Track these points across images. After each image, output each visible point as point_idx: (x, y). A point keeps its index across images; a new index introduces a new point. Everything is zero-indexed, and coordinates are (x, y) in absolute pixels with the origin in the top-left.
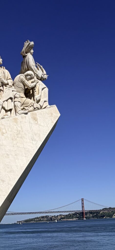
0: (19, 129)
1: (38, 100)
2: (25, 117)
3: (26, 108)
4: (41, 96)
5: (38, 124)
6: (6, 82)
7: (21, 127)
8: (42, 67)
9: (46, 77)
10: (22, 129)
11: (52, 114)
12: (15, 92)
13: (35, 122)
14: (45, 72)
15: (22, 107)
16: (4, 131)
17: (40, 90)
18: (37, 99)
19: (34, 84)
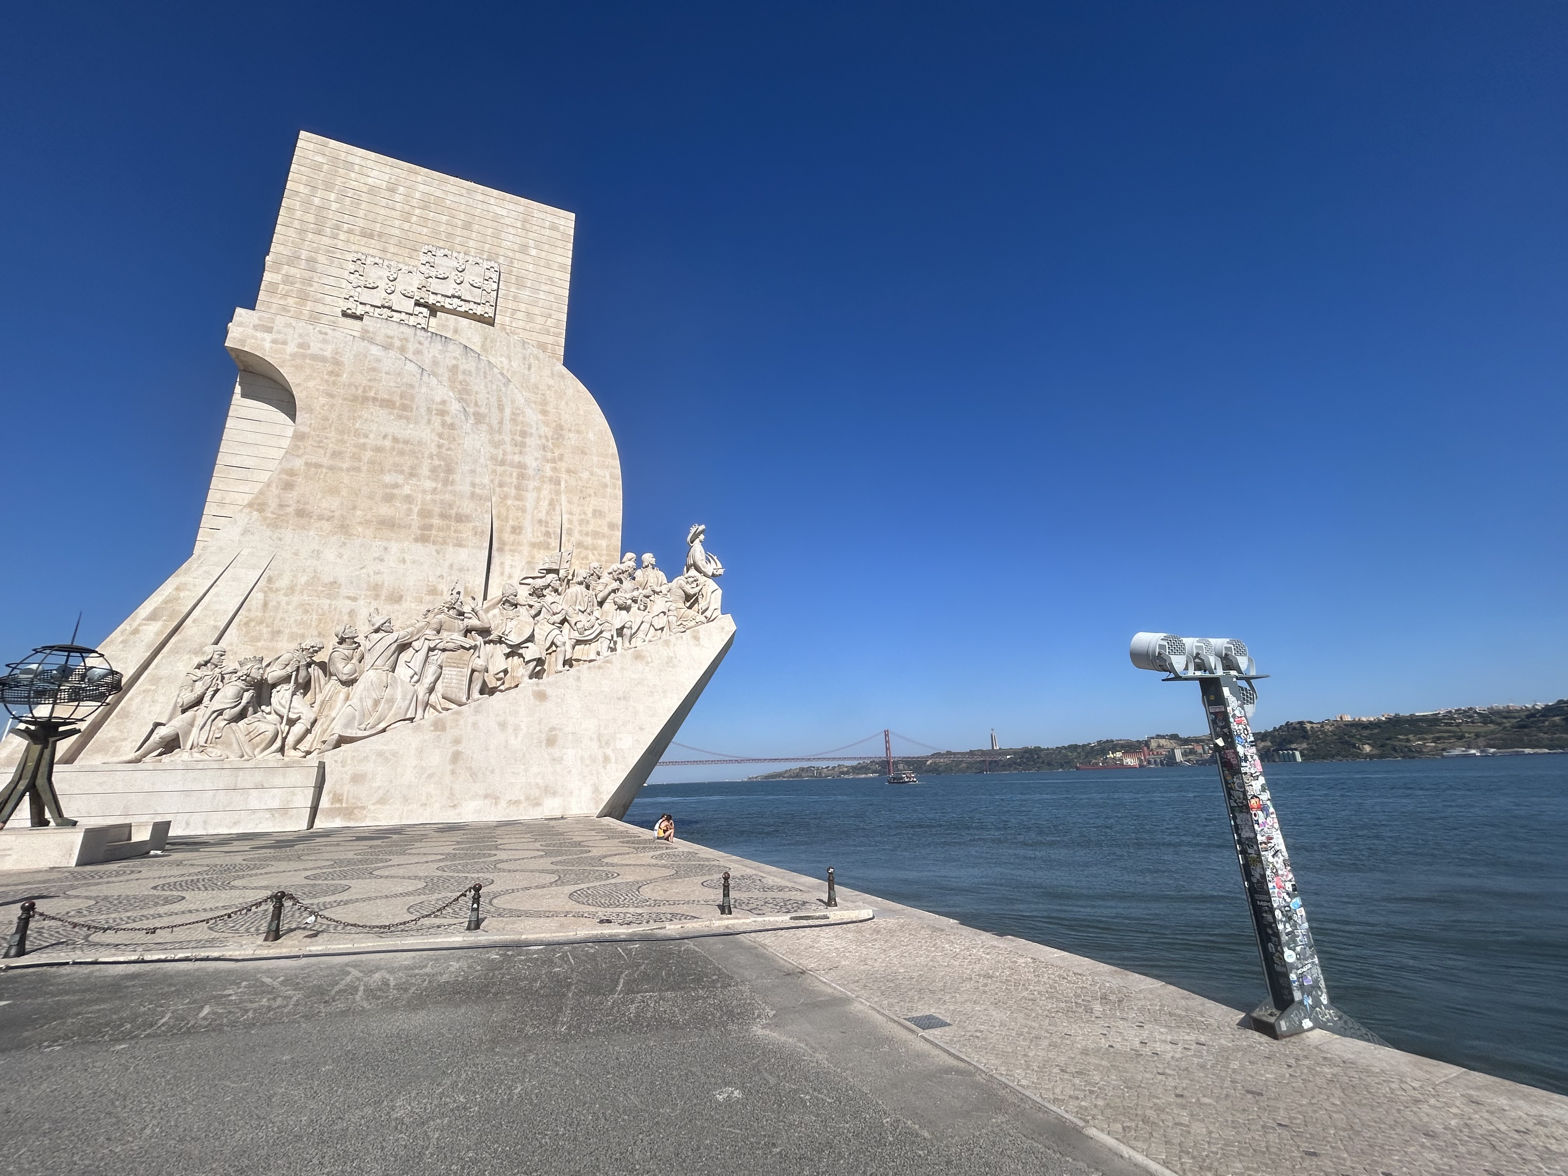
0: (672, 655)
1: (703, 609)
3: (684, 623)
4: (709, 603)
5: (700, 646)
6: (657, 590)
8: (715, 558)
9: (721, 572)
10: (675, 654)
11: (723, 628)
12: (669, 603)
13: (696, 644)
14: (720, 566)
15: (679, 623)
16: (649, 659)
17: (709, 594)
19: (699, 588)
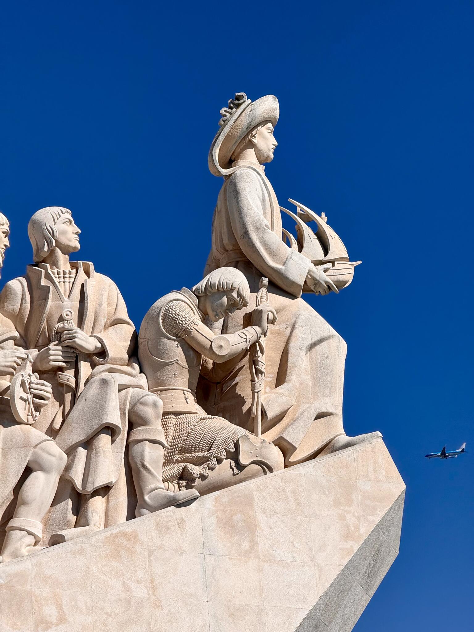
1: (271, 414)
2: (183, 520)
4: (292, 390)
5: (257, 557)
6: (90, 342)
7: (152, 582)
8: (322, 221)
9: (343, 272)
10: (154, 591)
13: (240, 545)
18: (264, 413)
